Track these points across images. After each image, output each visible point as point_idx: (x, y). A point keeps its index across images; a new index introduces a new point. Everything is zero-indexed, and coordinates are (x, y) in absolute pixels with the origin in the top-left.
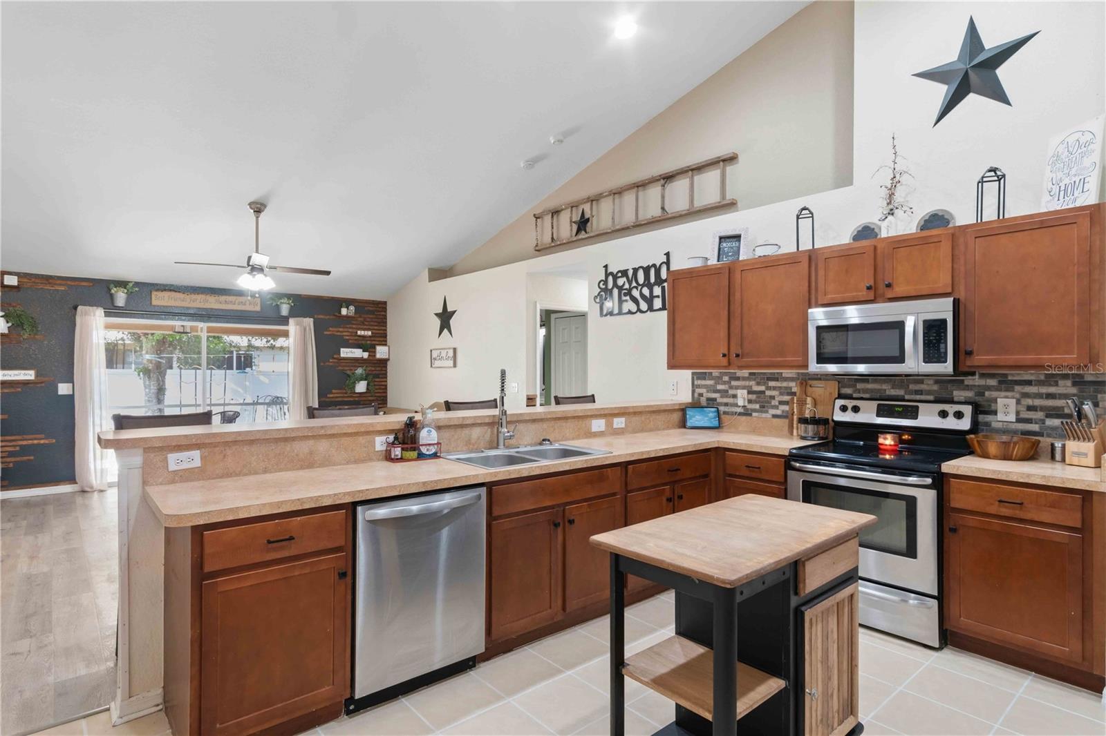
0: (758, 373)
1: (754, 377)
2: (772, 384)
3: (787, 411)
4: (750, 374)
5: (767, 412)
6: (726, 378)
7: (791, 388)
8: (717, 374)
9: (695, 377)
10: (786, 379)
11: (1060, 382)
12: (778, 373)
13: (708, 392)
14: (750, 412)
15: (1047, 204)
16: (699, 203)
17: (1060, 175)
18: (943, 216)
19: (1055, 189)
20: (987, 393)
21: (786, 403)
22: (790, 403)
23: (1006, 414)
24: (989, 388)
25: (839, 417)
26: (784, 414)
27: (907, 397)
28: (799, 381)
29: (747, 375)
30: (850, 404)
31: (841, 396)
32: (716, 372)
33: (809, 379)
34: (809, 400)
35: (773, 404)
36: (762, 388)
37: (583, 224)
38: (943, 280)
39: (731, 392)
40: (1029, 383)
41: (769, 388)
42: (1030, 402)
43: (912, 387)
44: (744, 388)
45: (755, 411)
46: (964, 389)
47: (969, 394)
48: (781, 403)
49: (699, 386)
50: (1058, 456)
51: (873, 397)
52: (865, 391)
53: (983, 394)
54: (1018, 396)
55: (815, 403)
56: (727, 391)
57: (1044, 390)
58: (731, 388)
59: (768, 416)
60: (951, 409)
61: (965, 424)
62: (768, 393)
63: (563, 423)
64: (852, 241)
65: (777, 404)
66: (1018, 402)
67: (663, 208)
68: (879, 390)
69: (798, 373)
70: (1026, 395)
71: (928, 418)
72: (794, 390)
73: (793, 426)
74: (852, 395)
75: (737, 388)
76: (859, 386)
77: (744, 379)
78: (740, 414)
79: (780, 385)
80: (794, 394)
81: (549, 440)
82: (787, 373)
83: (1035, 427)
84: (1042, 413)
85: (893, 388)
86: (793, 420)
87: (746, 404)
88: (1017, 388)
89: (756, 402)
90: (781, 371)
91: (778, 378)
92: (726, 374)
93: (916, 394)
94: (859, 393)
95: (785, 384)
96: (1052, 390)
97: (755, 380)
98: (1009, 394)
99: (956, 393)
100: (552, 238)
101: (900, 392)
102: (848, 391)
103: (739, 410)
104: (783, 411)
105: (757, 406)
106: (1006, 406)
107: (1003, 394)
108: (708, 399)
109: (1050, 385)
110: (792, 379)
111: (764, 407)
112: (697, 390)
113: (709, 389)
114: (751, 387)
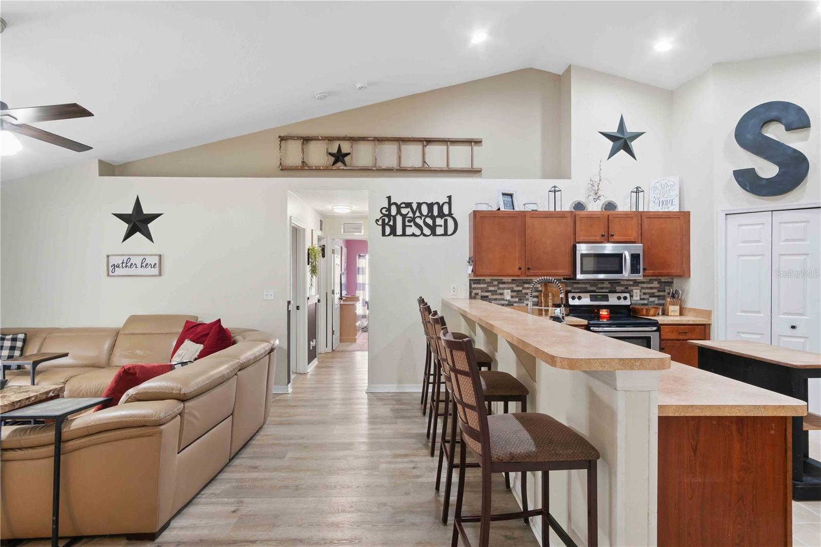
0: (517, 279)
2: (526, 286)
4: (512, 280)
5: (523, 303)
6: (496, 283)
8: (489, 281)
9: (472, 283)
11: (655, 282)
13: (482, 292)
14: (511, 303)
15: (654, 207)
17: (659, 196)
18: (613, 204)
21: (537, 297)
22: (539, 297)
23: (636, 296)
24: (630, 285)
25: (573, 302)
27: (601, 291)
29: (510, 281)
30: (575, 295)
31: (568, 292)
32: (488, 279)
34: (550, 294)
35: (527, 297)
36: (520, 288)
37: (340, 157)
39: (499, 291)
40: (644, 283)
41: (524, 288)
42: (644, 291)
43: (599, 286)
44: (508, 289)
45: (516, 302)
47: (623, 288)
48: (532, 297)
49: (475, 289)
51: (584, 291)
52: (579, 288)
53: (628, 288)
54: (640, 288)
55: (553, 296)
57: (649, 286)
58: (499, 289)
59: (524, 305)
60: (621, 295)
61: (628, 302)
62: (524, 291)
65: (530, 297)
66: (640, 291)
67: (424, 163)
68: (586, 287)
70: (643, 288)
71: (613, 300)
72: (540, 289)
74: (573, 291)
75: (503, 289)
76: (576, 286)
77: (508, 283)
79: (531, 286)
80: (541, 291)
82: (535, 279)
83: (646, 302)
84: (649, 296)
85: (591, 286)
87: (510, 299)
88: (640, 285)
89: (516, 297)
90: (532, 278)
91: (530, 282)
92: (495, 280)
93: (603, 289)
94: (576, 289)
95: (534, 286)
97: (515, 283)
98: (637, 288)
99: (620, 288)
101: (594, 289)
102: (571, 289)
103: (507, 303)
105: (517, 300)
106: (636, 293)
107: (635, 288)
108: (482, 297)
109: (652, 284)
110: (538, 283)
111: (521, 300)
112: (474, 291)
113: (483, 290)
114: (513, 288)
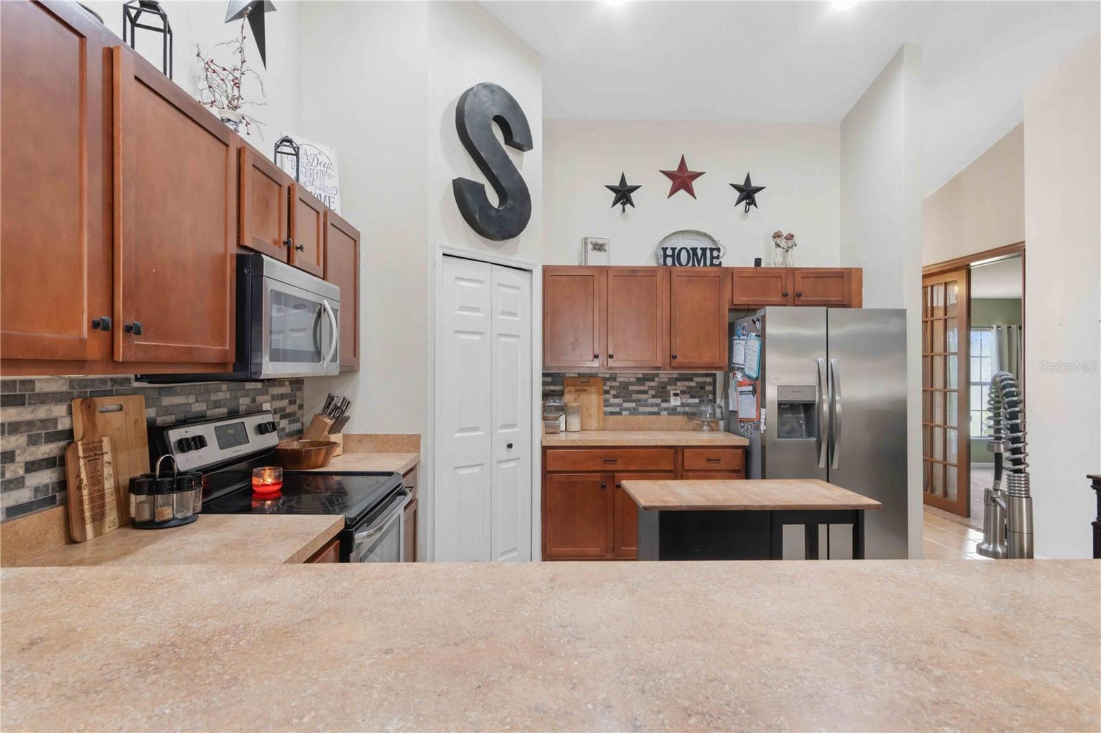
3: (52, 486)
7: (55, 421)
10: (44, 398)
12: (23, 382)
20: (257, 399)
21: (49, 463)
24: (257, 392)
34: (105, 443)
42: (274, 405)
48: (31, 467)
54: (270, 399)
65: (21, 472)
66: (271, 405)
82: (45, 382)
88: (270, 390)
90: (34, 377)
91: (23, 396)
95: (41, 412)
104: (37, 490)
110: (56, 398)
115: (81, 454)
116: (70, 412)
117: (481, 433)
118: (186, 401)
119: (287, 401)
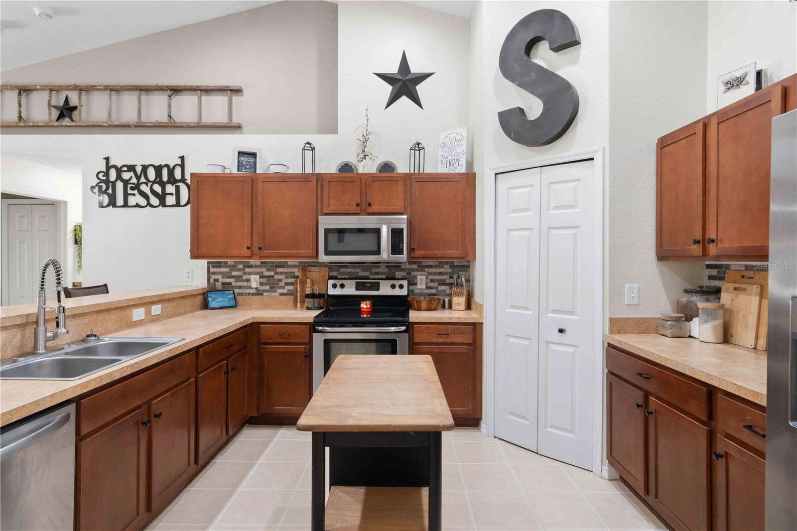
0: (268, 262)
1: (265, 265)
2: (279, 270)
3: (292, 290)
4: (262, 263)
5: (276, 291)
6: (241, 266)
7: (294, 273)
8: (232, 263)
9: (211, 265)
10: (290, 266)
11: (445, 266)
12: (284, 262)
13: (223, 277)
14: (261, 292)
15: (442, 169)
16: (206, 120)
17: (447, 154)
18: (391, 165)
19: (445, 161)
20: (412, 273)
21: (292, 284)
22: (294, 285)
23: (421, 284)
24: (413, 270)
25: (331, 292)
26: (289, 292)
27: (370, 277)
28: (301, 268)
29: (259, 264)
30: (338, 282)
31: (331, 278)
32: (231, 262)
33: (308, 266)
34: (308, 281)
35: (280, 285)
36: (272, 273)
37: (67, 111)
38: (399, 204)
39: (245, 277)
40: (431, 267)
41: (277, 273)
42: (431, 277)
43: (374, 270)
44: (256, 274)
45: (266, 291)
46: (401, 271)
47: (403, 274)
48: (286, 284)
49: (214, 273)
50: (447, 306)
51: (350, 277)
52: (346, 273)
53: (410, 274)
54: (426, 274)
55: (313, 283)
56: (241, 277)
57: (438, 270)
58: (245, 274)
59: (277, 294)
60: (397, 283)
61: (404, 292)
62: (276, 277)
63: (105, 316)
64: (338, 172)
65: (284, 285)
66: (427, 278)
67: (170, 116)
68: (354, 272)
69: (300, 262)
70: (430, 274)
71: (385, 289)
72: (297, 274)
73: (297, 301)
74: (337, 277)
75: (250, 274)
76: (342, 270)
77: (257, 266)
78: (253, 294)
79: (286, 271)
80: (297, 277)
81: (95, 336)
82: (291, 262)
83: (433, 291)
84: (437, 283)
85: (362, 271)
86: (297, 296)
87: (259, 286)
88: (426, 270)
89: (267, 284)
90: (287, 261)
91: (284, 266)
92: (240, 263)
93: (376, 275)
94: (342, 275)
95: (290, 270)
96: (441, 270)
97: (265, 267)
98: (423, 273)
99: (397, 273)
100: (20, 118)
101: (367, 274)
102: (335, 274)
103: (253, 291)
104: (288, 290)
105: (268, 288)
106: (421, 280)
107: (420, 273)
108: (223, 284)
109: (440, 268)
110: (295, 266)
111: (273, 288)
112: (213, 277)
113: (224, 275)
114: (262, 273)
115: (298, 283)
116: (299, 271)
117: (530, 312)
118: (355, 271)
119: (448, 276)
